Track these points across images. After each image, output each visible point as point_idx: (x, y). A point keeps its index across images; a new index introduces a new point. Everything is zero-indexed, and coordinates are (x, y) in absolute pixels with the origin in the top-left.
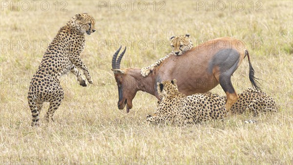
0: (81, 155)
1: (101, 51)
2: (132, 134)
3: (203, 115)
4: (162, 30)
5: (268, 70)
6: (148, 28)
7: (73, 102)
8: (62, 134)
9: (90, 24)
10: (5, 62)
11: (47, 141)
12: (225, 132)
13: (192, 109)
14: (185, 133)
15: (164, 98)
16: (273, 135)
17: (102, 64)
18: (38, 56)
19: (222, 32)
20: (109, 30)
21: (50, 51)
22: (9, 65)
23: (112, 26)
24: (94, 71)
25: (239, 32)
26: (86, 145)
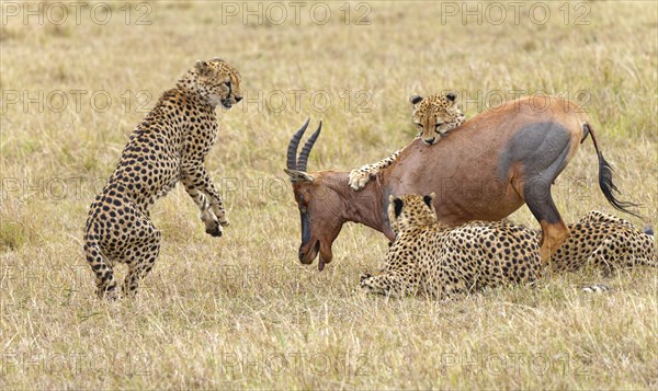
0: (211, 364)
1: (255, 128)
2: (327, 316)
3: (488, 273)
4: (397, 80)
5: (637, 172)
6: (363, 75)
7: (192, 243)
8: (167, 317)
9: (228, 84)
10: (37, 153)
11: (133, 332)
12: (538, 312)
13: (463, 259)
14: (447, 315)
15: (400, 234)
16: (647, 318)
17: (258, 157)
18: (112, 139)
19: (533, 85)
20: (275, 81)
21: (140, 144)
22: (47, 160)
23: (281, 72)
24: (242, 174)
25: (571, 83)
26: (222, 343)
